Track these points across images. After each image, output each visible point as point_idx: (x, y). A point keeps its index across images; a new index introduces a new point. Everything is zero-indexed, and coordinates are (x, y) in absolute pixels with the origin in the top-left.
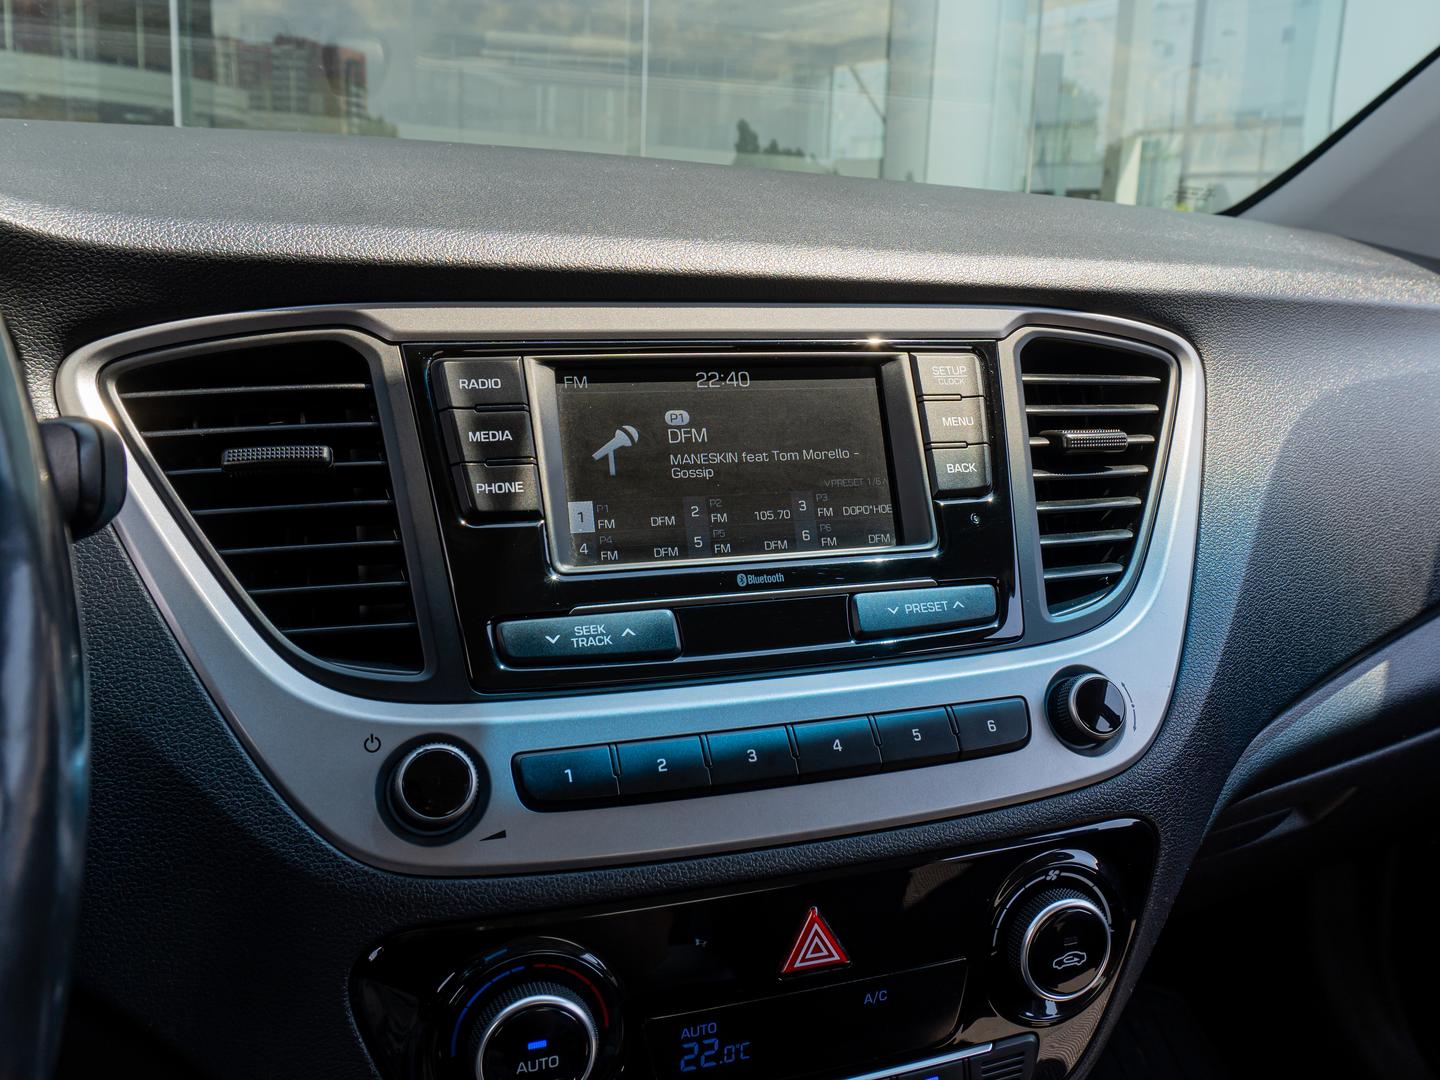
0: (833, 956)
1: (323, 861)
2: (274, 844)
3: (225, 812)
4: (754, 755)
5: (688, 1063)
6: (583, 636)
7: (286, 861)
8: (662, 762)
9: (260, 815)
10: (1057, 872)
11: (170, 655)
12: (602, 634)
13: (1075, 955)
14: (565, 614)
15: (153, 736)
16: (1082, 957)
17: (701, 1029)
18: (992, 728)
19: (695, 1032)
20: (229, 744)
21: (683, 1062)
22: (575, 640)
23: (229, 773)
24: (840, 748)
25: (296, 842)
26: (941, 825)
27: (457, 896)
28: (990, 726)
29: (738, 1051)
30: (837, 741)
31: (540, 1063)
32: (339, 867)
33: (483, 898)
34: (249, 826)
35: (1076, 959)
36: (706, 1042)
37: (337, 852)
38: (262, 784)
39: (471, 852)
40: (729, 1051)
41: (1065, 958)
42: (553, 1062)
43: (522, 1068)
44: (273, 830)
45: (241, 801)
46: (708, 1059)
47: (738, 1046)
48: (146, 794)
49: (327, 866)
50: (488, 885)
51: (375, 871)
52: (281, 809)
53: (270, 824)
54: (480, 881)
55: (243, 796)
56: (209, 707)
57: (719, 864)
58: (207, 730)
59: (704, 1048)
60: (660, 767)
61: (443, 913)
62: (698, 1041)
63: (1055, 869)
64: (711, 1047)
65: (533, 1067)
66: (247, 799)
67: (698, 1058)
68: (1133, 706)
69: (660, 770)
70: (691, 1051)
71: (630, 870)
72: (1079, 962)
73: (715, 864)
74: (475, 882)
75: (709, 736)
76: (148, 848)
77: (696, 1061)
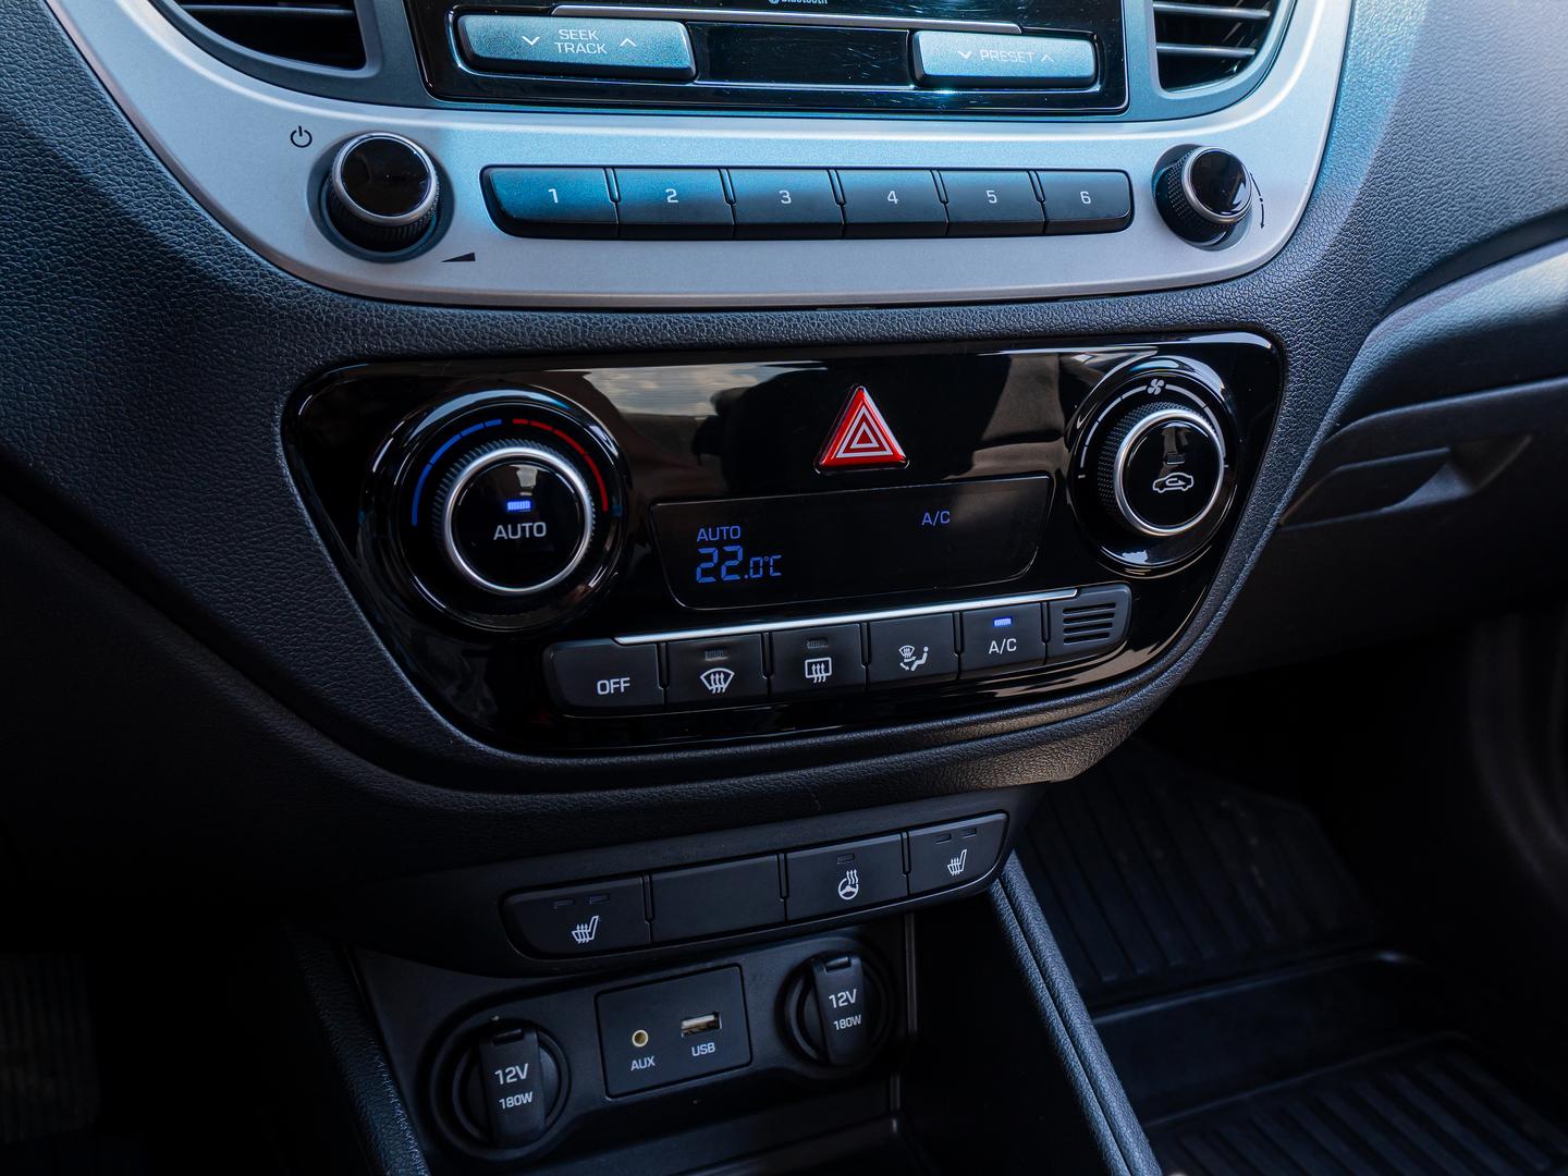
0: (885, 450)
1: (243, 268)
2: (180, 244)
3: (113, 202)
4: (788, 196)
5: (705, 573)
6: (570, 40)
7: (195, 265)
8: (671, 193)
9: (160, 208)
10: (1161, 383)
11: (32, 10)
12: (594, 41)
13: (1180, 478)
14: (546, 13)
15: (15, 105)
16: (1188, 481)
17: (721, 531)
18: (1086, 200)
19: (714, 535)
20: (116, 122)
21: (699, 570)
22: (559, 44)
23: (117, 156)
24: (896, 201)
25: (207, 243)
26: (1020, 306)
27: (415, 324)
28: (1083, 197)
29: (766, 565)
30: (892, 192)
31: (523, 529)
32: (263, 276)
33: (447, 330)
34: (146, 220)
35: (1181, 483)
36: (727, 549)
37: (260, 259)
38: (160, 172)
39: (430, 274)
40: (756, 564)
41: (1167, 479)
42: (539, 529)
43: (500, 532)
44: (177, 227)
45: (134, 190)
46: (731, 571)
47: (766, 559)
48: (10, 176)
49: (248, 274)
50: (454, 315)
51: (309, 287)
52: (186, 203)
53: (174, 220)
54: (444, 311)
55: (136, 184)
56: (86, 75)
57: (744, 320)
58: (86, 103)
59: (724, 557)
60: (669, 198)
61: (398, 344)
62: (719, 545)
63: (1159, 378)
64: (733, 556)
65: (515, 533)
66: (143, 188)
67: (718, 566)
68: (1261, 200)
69: (670, 201)
70: (709, 558)
71: (631, 316)
72: (1184, 486)
73: (739, 320)
74: (438, 310)
75: (732, 172)
76: (17, 244)
77: (715, 571)
